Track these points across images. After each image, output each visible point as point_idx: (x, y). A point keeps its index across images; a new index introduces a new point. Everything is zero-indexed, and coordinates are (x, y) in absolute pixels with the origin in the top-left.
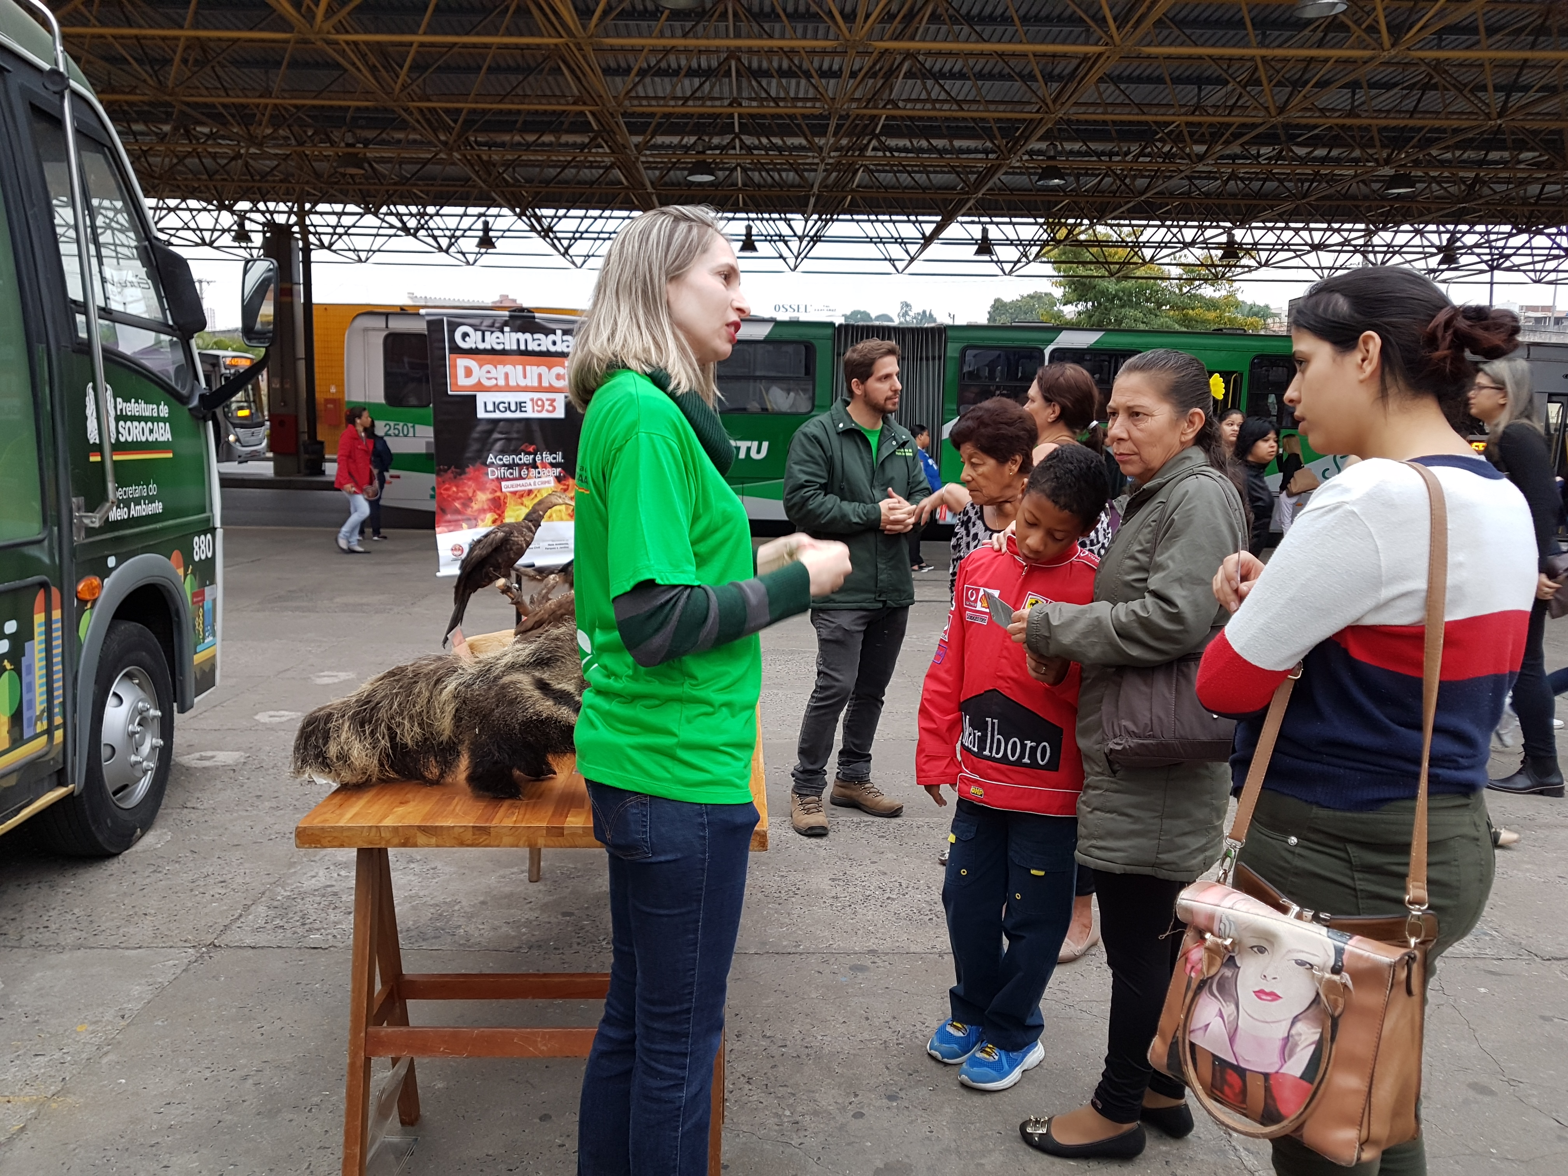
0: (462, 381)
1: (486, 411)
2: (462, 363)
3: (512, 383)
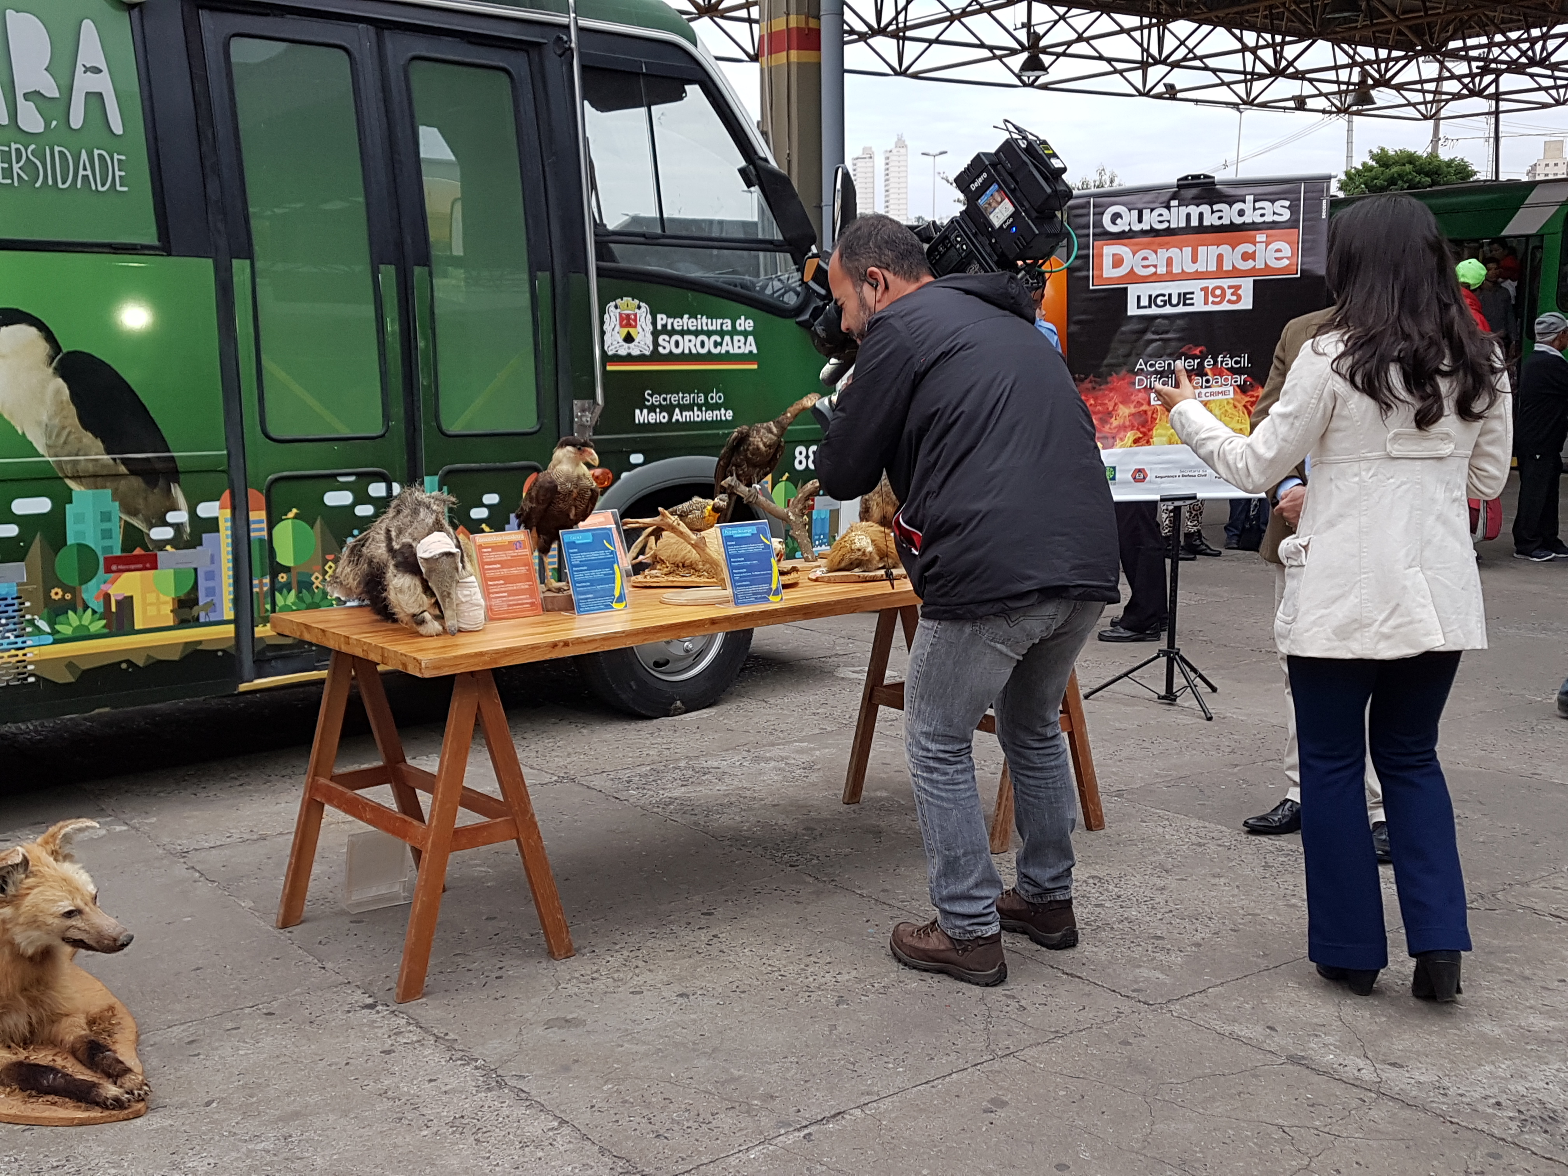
0: (1109, 272)
1: (1139, 307)
2: (1110, 250)
3: (1176, 270)
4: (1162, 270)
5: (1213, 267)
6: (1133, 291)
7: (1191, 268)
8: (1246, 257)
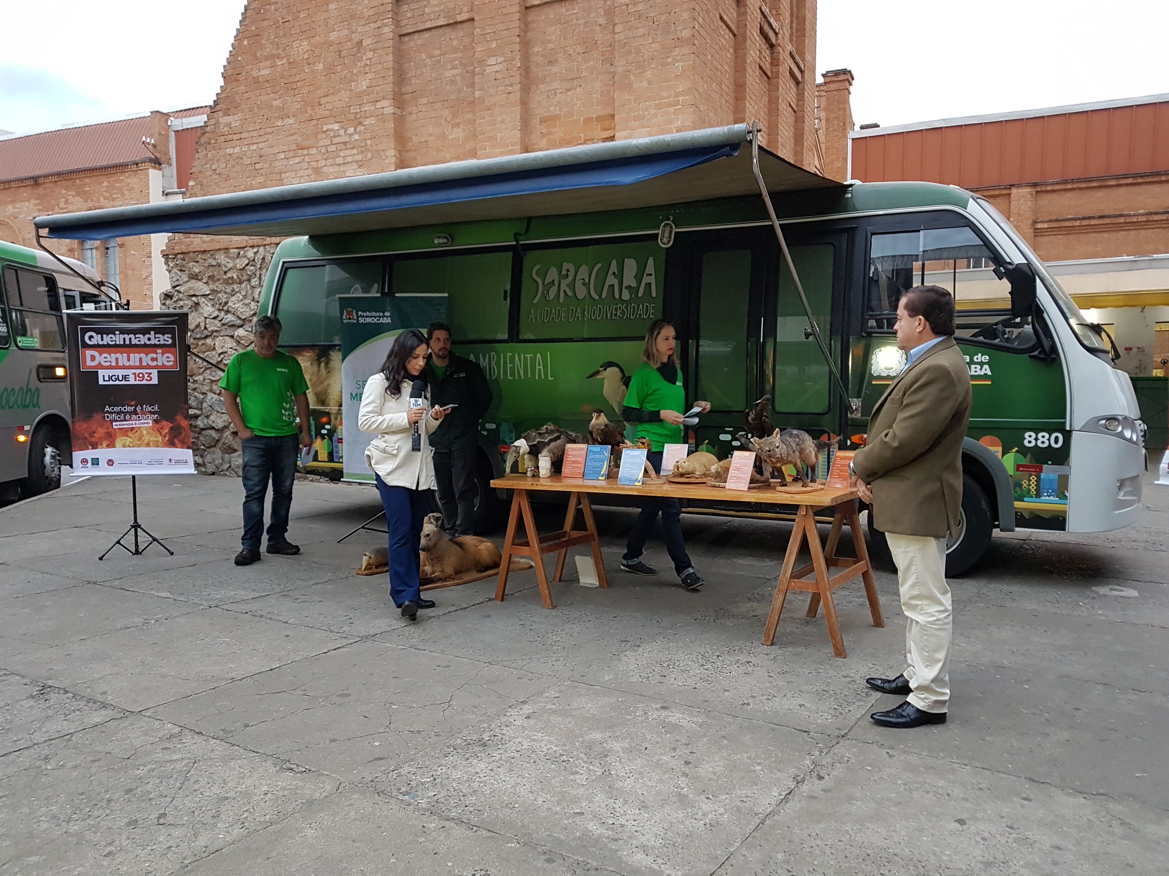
0: (89, 363)
1: (104, 381)
2: (89, 353)
3: (120, 364)
4: (114, 364)
5: (138, 364)
6: (101, 373)
7: (127, 364)
8: (153, 359)
